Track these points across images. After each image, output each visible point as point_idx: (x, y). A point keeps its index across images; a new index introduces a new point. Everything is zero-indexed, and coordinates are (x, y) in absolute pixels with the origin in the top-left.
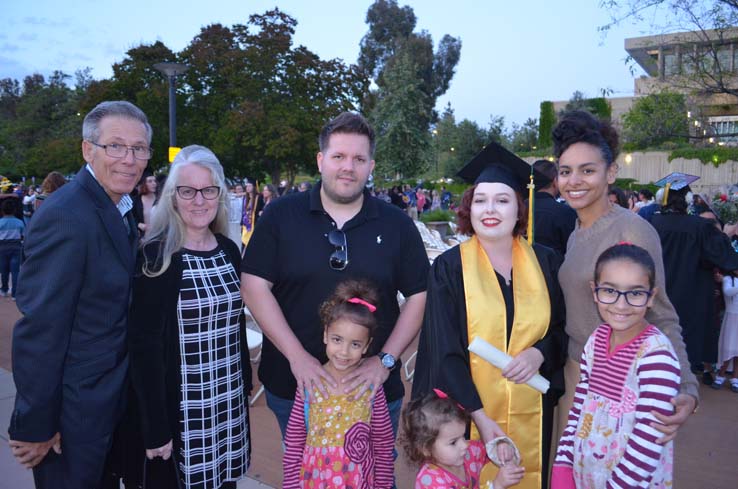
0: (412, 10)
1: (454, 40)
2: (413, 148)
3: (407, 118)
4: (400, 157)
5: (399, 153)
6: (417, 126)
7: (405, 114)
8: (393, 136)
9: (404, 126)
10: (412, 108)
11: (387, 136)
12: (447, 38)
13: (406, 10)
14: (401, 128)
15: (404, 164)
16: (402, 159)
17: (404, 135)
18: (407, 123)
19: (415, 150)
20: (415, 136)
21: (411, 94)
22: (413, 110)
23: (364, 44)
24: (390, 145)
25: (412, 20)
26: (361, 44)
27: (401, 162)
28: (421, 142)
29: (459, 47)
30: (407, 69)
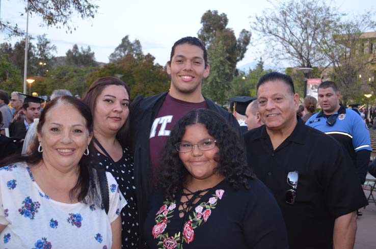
0: (226, 15)
1: (248, 32)
2: (222, 89)
3: (219, 74)
4: (215, 94)
5: (214, 92)
6: (224, 78)
7: (218, 72)
8: (211, 83)
9: (217, 78)
10: (221, 69)
11: (208, 83)
12: (244, 31)
13: (223, 15)
14: (215, 79)
15: (217, 98)
16: (216, 95)
17: (217, 82)
18: (219, 77)
19: (223, 90)
20: (223, 83)
21: (222, 62)
22: (222, 70)
23: (200, 33)
24: (210, 87)
25: (226, 21)
26: (198, 34)
27: (215, 97)
28: (226, 86)
29: (250, 35)
30: (221, 49)
